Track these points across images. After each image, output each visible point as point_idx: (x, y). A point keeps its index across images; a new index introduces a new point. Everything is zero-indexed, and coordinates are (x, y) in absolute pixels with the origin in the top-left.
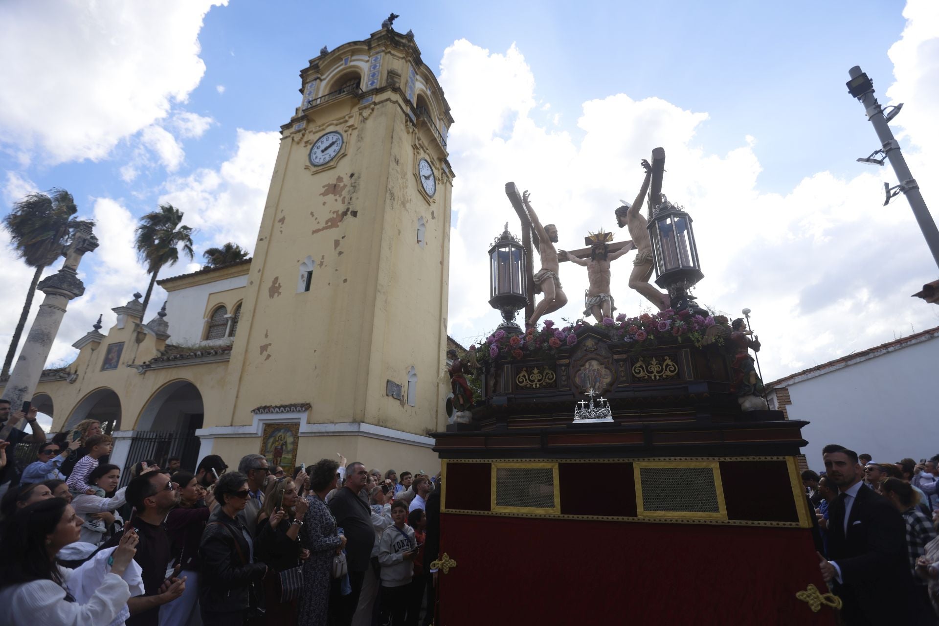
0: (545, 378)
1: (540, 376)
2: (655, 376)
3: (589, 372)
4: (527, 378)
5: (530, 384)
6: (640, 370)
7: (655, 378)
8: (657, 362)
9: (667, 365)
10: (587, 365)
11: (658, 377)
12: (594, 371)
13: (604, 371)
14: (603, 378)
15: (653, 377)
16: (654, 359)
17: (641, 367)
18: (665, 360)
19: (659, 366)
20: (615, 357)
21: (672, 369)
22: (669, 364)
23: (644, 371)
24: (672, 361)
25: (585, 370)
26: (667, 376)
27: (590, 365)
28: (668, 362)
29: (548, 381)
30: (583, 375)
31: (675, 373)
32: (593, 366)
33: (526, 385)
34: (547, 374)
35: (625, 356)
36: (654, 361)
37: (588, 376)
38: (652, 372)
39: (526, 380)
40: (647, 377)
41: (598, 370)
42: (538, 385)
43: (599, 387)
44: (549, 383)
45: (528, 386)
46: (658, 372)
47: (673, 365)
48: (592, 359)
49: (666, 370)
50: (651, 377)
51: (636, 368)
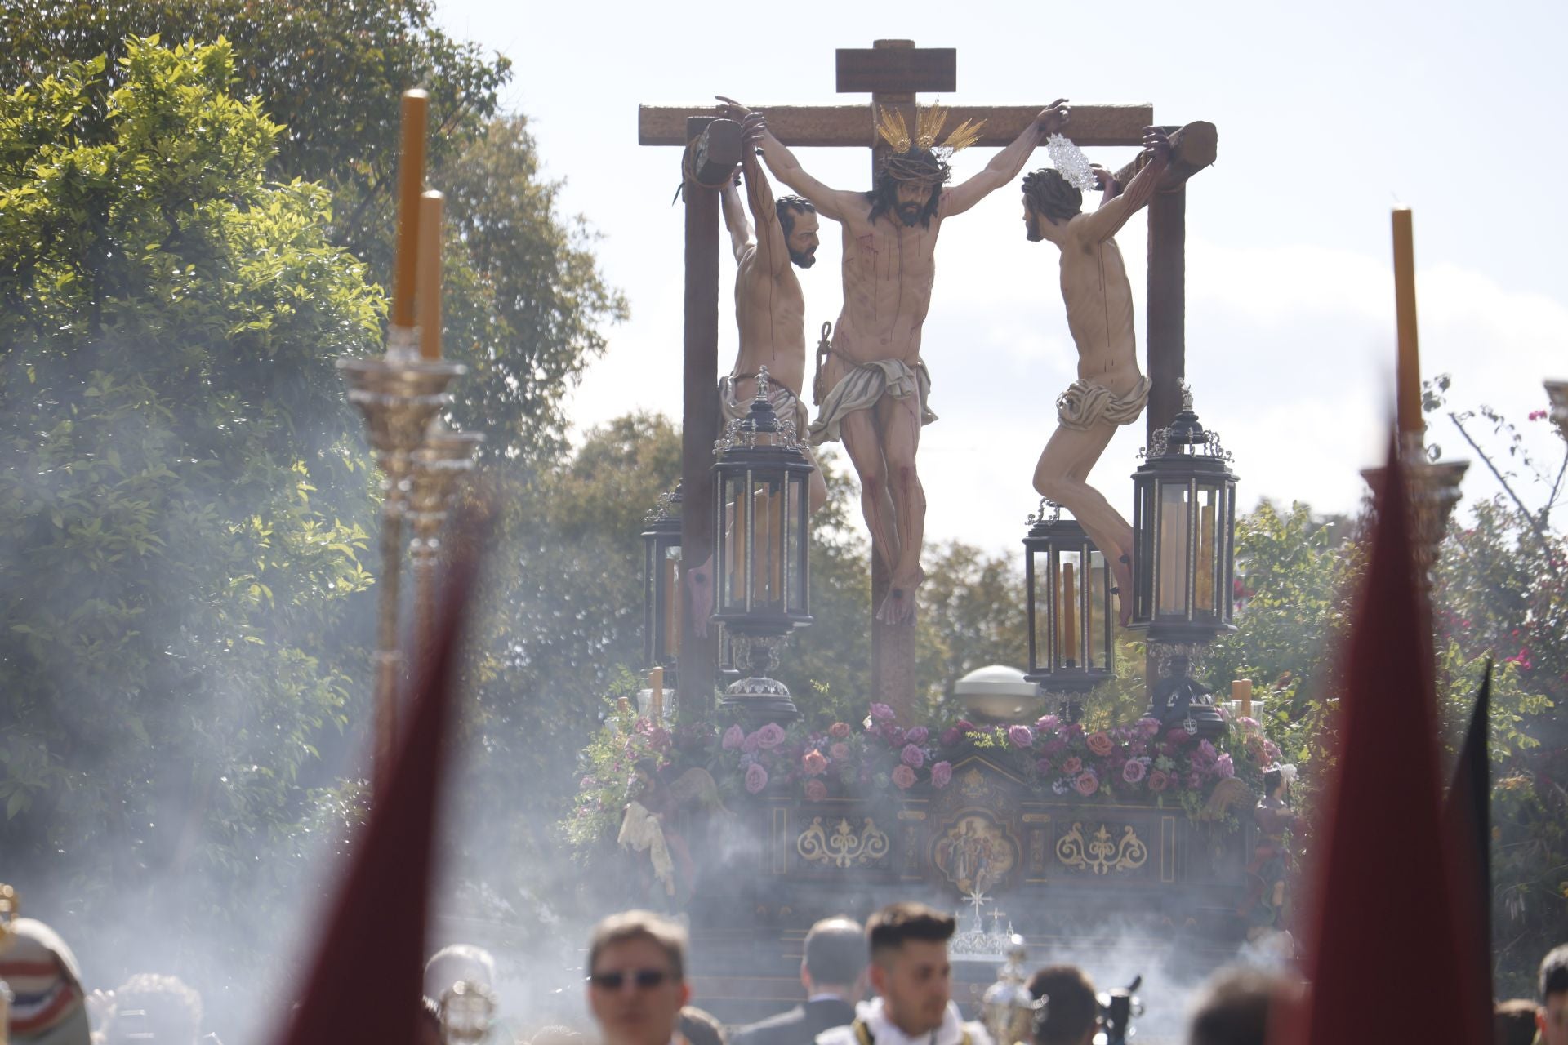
0: (866, 846)
1: (853, 841)
2: (1101, 865)
3: (965, 842)
4: (823, 843)
5: (830, 858)
6: (1072, 850)
7: (1101, 870)
8: (1109, 835)
9: (1128, 845)
10: (963, 827)
11: (1105, 869)
12: (976, 841)
13: (997, 845)
14: (995, 860)
15: (1096, 869)
16: (1103, 830)
17: (1075, 842)
18: (1127, 833)
19: (1112, 845)
20: (1027, 818)
21: (1137, 854)
22: (1132, 842)
23: (1079, 853)
24: (1138, 837)
25: (958, 837)
26: (1124, 867)
27: (970, 827)
28: (1131, 838)
29: (871, 852)
30: (951, 850)
31: (1143, 862)
32: (975, 832)
33: (820, 860)
34: (870, 836)
35: (1046, 818)
36: (1103, 834)
37: (963, 853)
38: (1096, 857)
39: (820, 847)
40: (1083, 867)
41: (986, 840)
42: (848, 863)
43: (984, 878)
44: (874, 860)
45: (825, 861)
46: (1107, 858)
47: (1140, 847)
48: (975, 814)
49: (1124, 855)
50: (1091, 867)
51: (1064, 843)
